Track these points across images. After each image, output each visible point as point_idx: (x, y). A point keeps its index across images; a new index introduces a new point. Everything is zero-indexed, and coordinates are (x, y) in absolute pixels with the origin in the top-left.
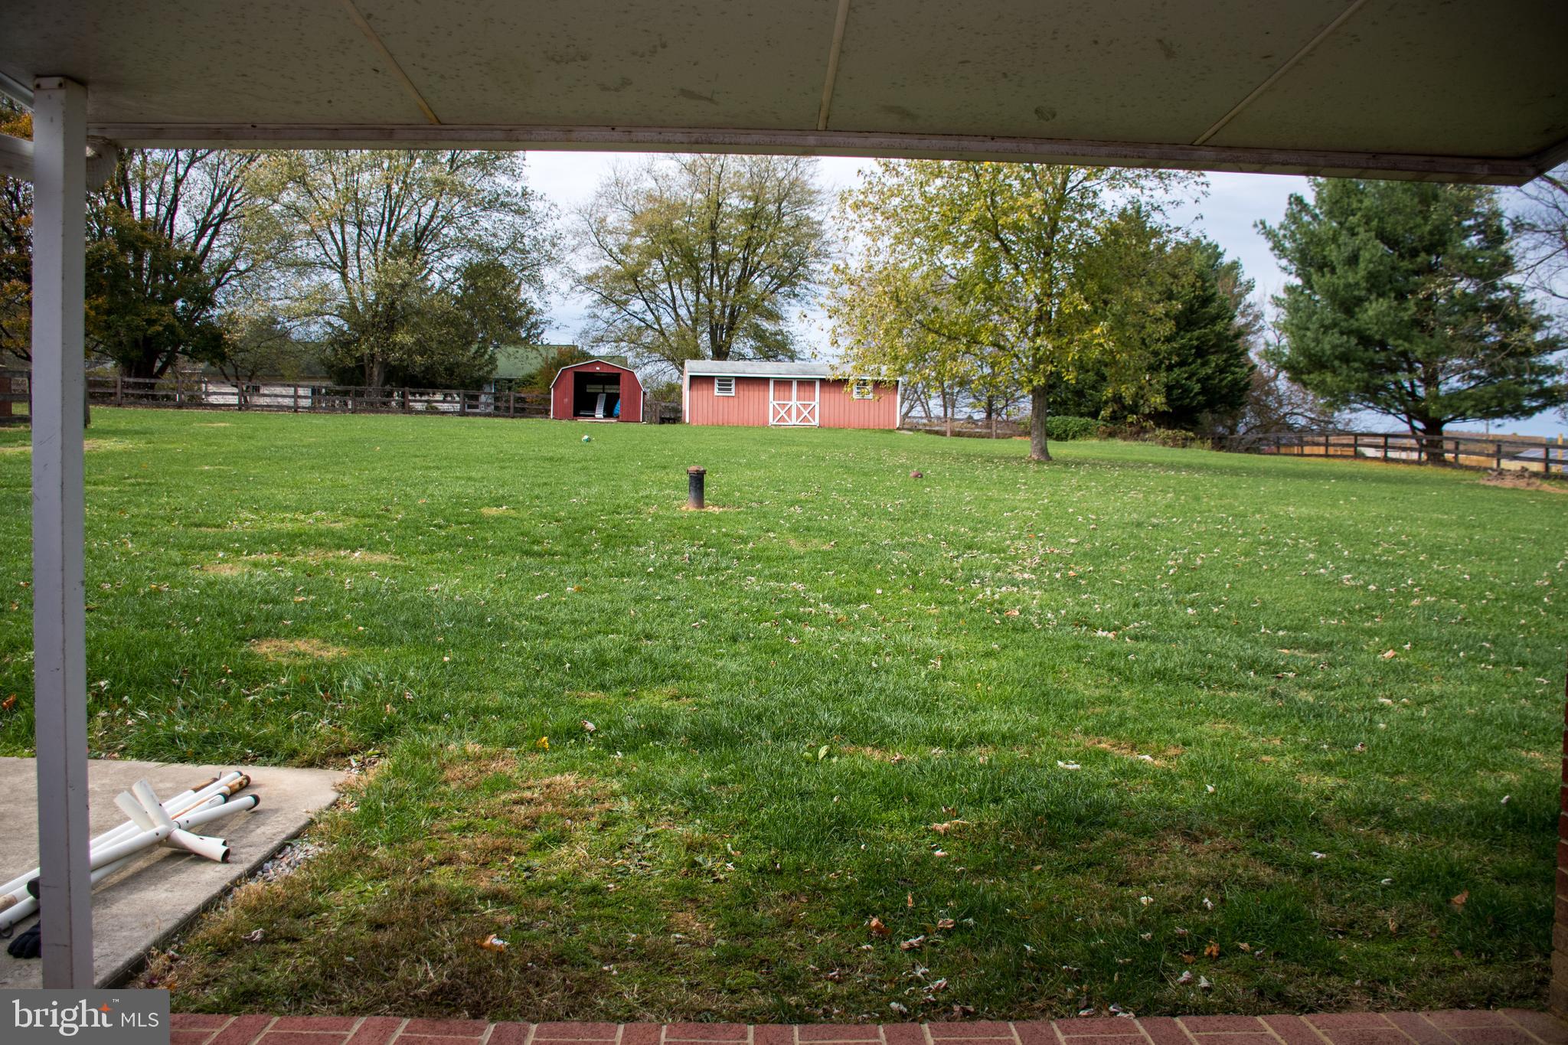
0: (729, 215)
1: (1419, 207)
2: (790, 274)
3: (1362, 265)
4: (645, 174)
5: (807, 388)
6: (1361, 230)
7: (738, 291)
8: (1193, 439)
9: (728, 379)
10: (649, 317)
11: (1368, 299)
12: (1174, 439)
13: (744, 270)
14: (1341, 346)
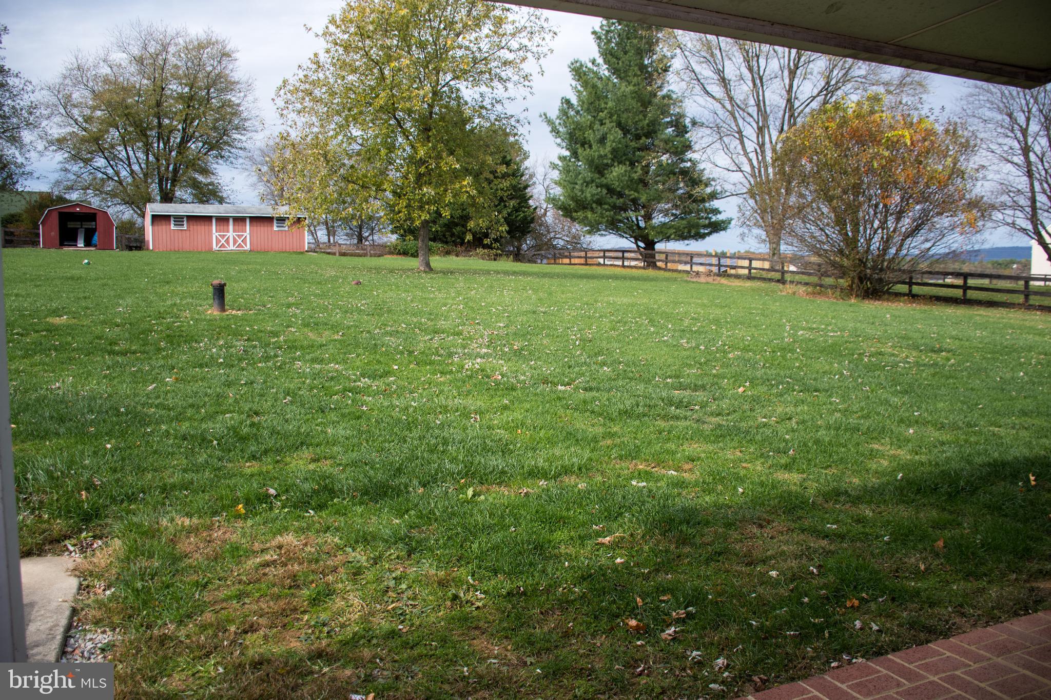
0: (171, 96)
1: (641, 109)
2: (217, 141)
3: (608, 144)
4: (102, 64)
5: (241, 224)
6: (607, 121)
7: (179, 153)
8: (501, 255)
9: (181, 217)
10: (110, 171)
11: (612, 165)
12: (489, 256)
13: (183, 138)
14: (597, 194)
